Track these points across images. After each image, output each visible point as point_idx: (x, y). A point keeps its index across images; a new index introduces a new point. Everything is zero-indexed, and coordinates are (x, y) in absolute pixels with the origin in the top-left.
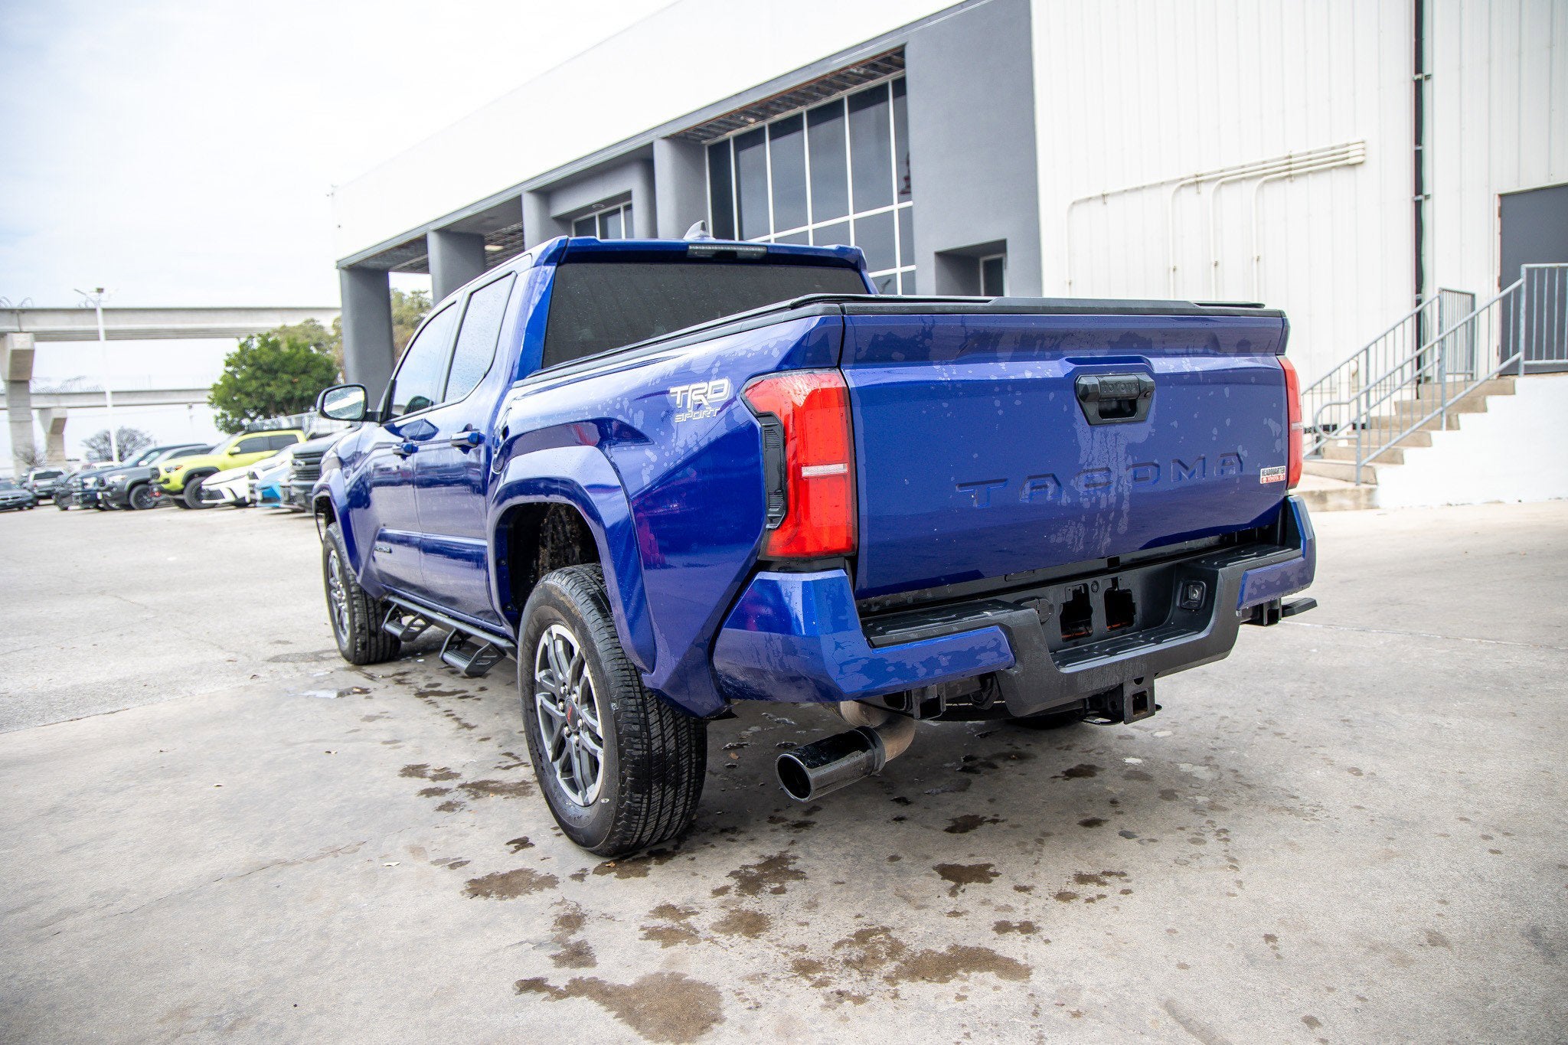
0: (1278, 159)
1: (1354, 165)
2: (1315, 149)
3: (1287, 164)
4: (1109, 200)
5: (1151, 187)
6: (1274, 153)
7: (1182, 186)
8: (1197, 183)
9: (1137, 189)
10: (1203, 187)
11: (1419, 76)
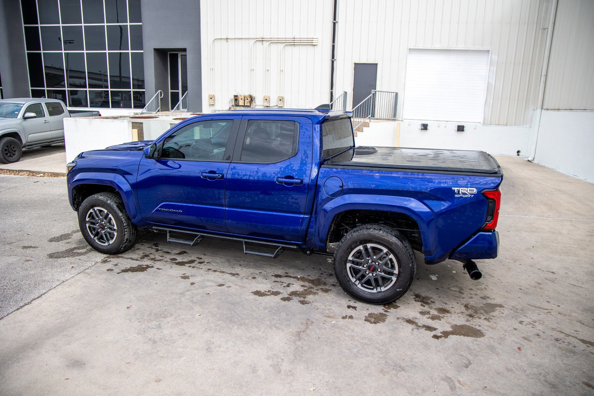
0: (290, 38)
1: (314, 45)
2: (303, 37)
3: (293, 40)
4: (229, 40)
5: (245, 39)
6: (289, 35)
7: (257, 41)
8: (262, 40)
9: (240, 39)
10: (264, 42)
11: (335, 21)
